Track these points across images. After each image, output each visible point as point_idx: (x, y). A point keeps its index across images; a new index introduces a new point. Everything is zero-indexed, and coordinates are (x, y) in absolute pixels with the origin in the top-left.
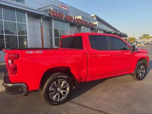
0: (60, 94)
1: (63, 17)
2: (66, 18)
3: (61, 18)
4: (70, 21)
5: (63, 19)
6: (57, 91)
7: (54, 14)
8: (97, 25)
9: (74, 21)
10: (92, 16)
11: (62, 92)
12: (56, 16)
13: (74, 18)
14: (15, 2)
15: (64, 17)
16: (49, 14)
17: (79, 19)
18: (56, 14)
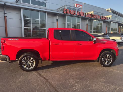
0: (29, 65)
1: (74, 13)
2: (78, 14)
3: (73, 14)
4: (81, 16)
5: (75, 15)
6: (27, 63)
7: (67, 12)
8: (111, 18)
9: (85, 16)
10: (107, 10)
11: (30, 64)
12: (69, 13)
13: (86, 13)
14: (39, 6)
15: (76, 13)
16: (63, 12)
17: (90, 15)
18: (68, 12)
